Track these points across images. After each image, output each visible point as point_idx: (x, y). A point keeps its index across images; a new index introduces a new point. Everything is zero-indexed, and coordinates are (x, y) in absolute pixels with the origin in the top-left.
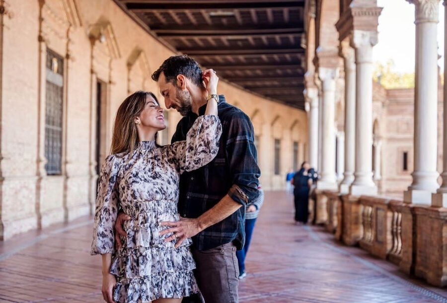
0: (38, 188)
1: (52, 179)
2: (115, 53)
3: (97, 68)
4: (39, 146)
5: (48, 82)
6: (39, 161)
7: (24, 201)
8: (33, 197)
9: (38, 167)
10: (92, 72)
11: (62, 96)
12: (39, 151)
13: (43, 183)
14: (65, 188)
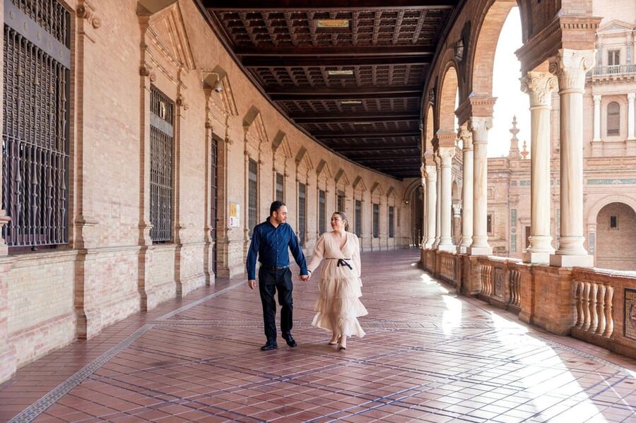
0: (142, 260)
1: (160, 248)
2: (231, 111)
3: (213, 123)
4: (142, 207)
5: (153, 129)
6: (142, 226)
7: (122, 278)
8: (135, 272)
9: (142, 234)
10: (208, 126)
11: (172, 149)
12: (142, 214)
13: (148, 254)
14: (178, 258)
